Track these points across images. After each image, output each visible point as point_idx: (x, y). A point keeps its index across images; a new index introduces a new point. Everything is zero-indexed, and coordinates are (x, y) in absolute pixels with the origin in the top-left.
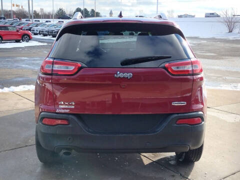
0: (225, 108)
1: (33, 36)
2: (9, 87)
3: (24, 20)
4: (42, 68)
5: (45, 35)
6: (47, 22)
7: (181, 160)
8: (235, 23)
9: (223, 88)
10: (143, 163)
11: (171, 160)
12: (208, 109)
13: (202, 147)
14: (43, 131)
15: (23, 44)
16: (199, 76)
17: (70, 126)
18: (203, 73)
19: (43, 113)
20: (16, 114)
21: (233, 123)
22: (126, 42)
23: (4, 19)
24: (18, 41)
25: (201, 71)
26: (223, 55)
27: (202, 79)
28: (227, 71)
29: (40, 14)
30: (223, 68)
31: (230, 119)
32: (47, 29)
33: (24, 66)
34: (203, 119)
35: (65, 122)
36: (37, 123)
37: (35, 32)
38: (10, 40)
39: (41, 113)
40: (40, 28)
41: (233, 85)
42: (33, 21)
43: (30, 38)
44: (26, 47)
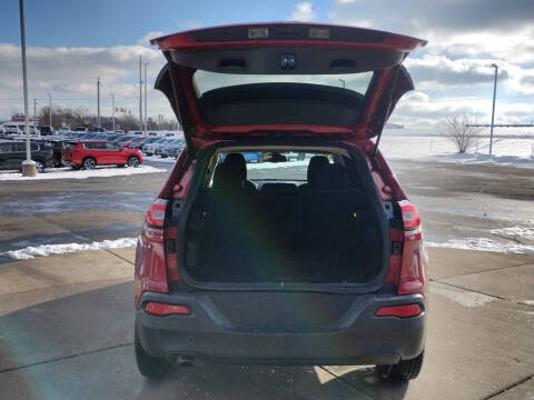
0: (458, 281)
1: (145, 158)
2: (100, 241)
3: (131, 133)
4: (149, 214)
5: (164, 156)
6: (168, 135)
7: (385, 376)
8: (469, 137)
9: (454, 246)
10: (318, 381)
11: (368, 376)
12: (432, 283)
13: (421, 356)
14: (146, 325)
15: (129, 171)
16: (415, 232)
17: (192, 316)
18: (421, 226)
19: (146, 294)
20: (109, 288)
21: (473, 309)
22: (293, 167)
23: (102, 131)
24: (121, 166)
25: (418, 222)
26: (452, 190)
27: (418, 236)
28: (459, 217)
29: (158, 123)
30: (453, 212)
31: (469, 300)
32: (168, 146)
33: (127, 206)
34: (422, 308)
35: (184, 310)
36: (137, 309)
37: (149, 151)
38: (108, 165)
39: (144, 291)
40: (156, 145)
41: (471, 240)
42: (146, 134)
43: (139, 162)
44: (133, 175)
